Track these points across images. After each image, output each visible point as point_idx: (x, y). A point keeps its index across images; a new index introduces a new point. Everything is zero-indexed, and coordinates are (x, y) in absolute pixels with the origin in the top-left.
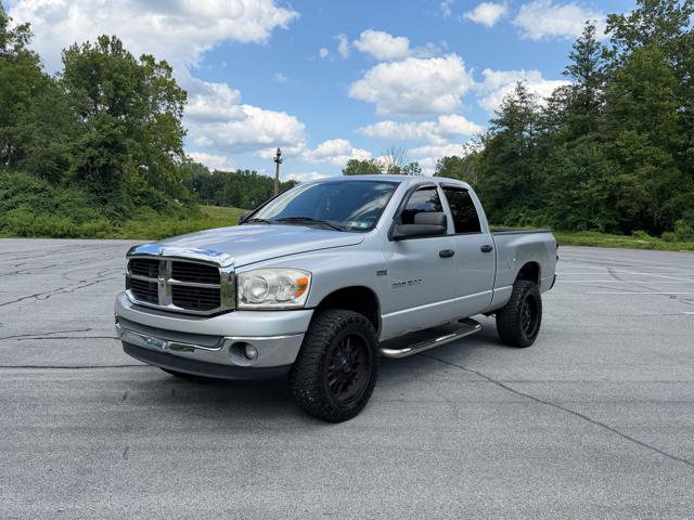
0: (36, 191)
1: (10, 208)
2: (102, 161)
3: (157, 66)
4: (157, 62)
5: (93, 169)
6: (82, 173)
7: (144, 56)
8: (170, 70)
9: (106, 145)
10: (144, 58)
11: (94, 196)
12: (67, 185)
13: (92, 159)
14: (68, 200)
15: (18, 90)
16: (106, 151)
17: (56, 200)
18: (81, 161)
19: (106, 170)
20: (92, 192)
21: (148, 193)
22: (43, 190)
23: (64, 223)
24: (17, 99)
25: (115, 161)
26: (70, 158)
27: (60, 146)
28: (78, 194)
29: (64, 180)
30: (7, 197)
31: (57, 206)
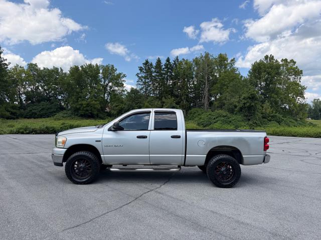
0: (224, 116)
1: (215, 122)
2: (248, 104)
3: (289, 62)
4: (289, 61)
5: (245, 108)
6: (241, 109)
7: (283, 59)
8: (295, 63)
9: (250, 98)
10: (282, 60)
11: (245, 118)
12: (236, 114)
13: (244, 104)
14: (234, 119)
15: (225, 82)
16: (249, 101)
17: (230, 119)
18: (241, 105)
19: (250, 108)
20: (245, 116)
21: (275, 116)
22: (226, 116)
23: (232, 127)
24: (224, 85)
25: (253, 104)
26: (237, 104)
27: (235, 100)
28: (239, 117)
29: (235, 112)
30: (214, 119)
31: (230, 122)
